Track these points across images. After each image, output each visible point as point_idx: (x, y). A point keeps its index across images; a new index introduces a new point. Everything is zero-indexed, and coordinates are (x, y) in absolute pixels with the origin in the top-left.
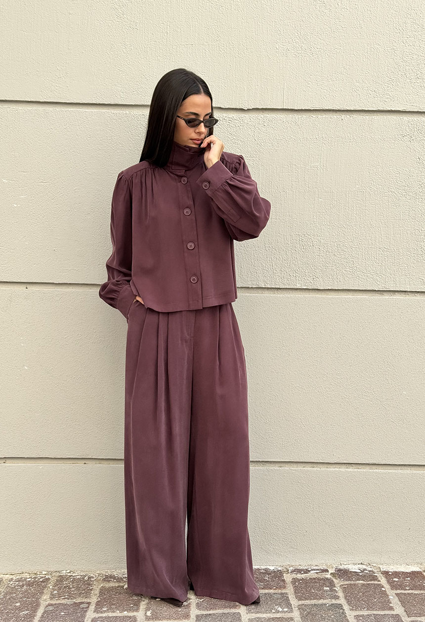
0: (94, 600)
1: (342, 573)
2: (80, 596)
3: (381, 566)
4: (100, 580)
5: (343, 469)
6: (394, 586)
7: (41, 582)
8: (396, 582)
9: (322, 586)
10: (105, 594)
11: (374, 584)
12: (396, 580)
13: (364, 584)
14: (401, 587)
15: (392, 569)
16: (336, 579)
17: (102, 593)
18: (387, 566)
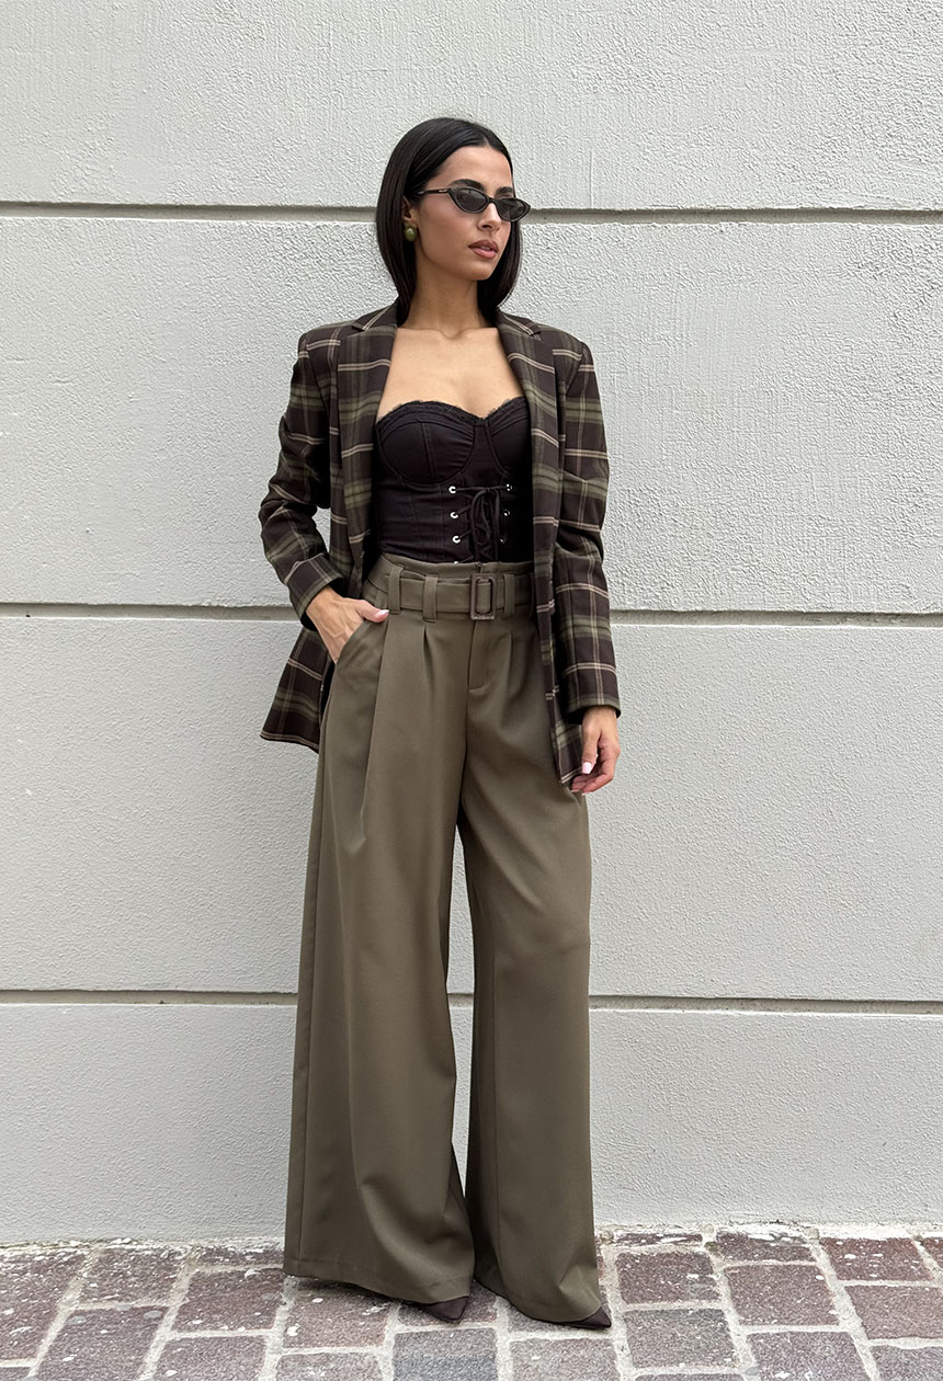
0: (175, 1301)
1: (731, 1243)
2: (145, 1294)
3: (821, 1228)
4: (194, 1259)
5: (733, 1013)
6: (843, 1271)
7: (66, 1263)
8: (851, 1261)
9: (685, 1272)
10: (201, 1290)
11: (801, 1267)
12: (851, 1257)
13: (777, 1267)
14: (862, 1273)
15: (844, 1232)
16: (718, 1255)
17: (196, 1287)
18: (836, 1227)
